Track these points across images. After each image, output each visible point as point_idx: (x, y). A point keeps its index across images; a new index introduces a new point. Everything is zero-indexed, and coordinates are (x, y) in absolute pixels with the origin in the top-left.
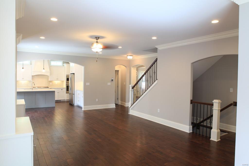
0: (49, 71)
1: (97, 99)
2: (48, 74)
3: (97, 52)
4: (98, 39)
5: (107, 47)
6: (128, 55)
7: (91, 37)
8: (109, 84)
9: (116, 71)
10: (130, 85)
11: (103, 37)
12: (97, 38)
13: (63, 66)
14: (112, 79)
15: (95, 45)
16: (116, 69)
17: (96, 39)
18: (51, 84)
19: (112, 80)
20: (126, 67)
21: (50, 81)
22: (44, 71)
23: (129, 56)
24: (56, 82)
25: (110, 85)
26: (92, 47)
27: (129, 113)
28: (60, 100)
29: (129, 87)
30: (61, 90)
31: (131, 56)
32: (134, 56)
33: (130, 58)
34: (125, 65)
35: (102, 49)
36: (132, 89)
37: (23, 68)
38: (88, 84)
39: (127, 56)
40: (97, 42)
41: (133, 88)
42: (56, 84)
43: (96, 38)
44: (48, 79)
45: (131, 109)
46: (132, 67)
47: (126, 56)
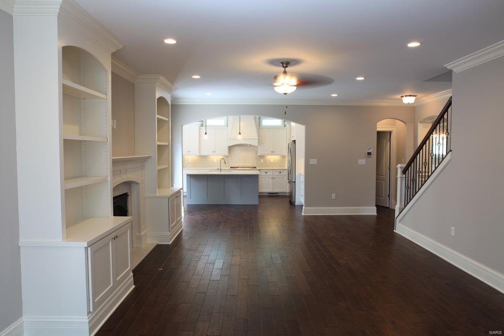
0: (257, 138)
1: (334, 194)
2: (255, 143)
3: (285, 94)
4: (286, 67)
5: (305, 82)
6: (404, 95)
7: (273, 62)
8: (362, 162)
9: (379, 133)
10: (399, 166)
11: (296, 62)
12: (286, 64)
13: (285, 126)
14: (369, 151)
15: (282, 79)
16: (379, 129)
17: (284, 67)
18: (262, 161)
19: (369, 154)
20: (405, 123)
21: (262, 157)
22: (240, 137)
23: (406, 96)
24: (272, 158)
25: (365, 164)
26: (275, 84)
27: (394, 231)
28: (277, 193)
29: (397, 168)
30: (279, 174)
31: (410, 96)
32: (419, 95)
33: (408, 100)
34: (401, 119)
35: (295, 87)
36: (403, 174)
37: (206, 133)
38: (313, 161)
39: (402, 97)
40: (285, 72)
41: (404, 171)
42: (272, 161)
43: (283, 63)
44: (257, 152)
45: (400, 221)
46: (421, 122)
47: (399, 97)
